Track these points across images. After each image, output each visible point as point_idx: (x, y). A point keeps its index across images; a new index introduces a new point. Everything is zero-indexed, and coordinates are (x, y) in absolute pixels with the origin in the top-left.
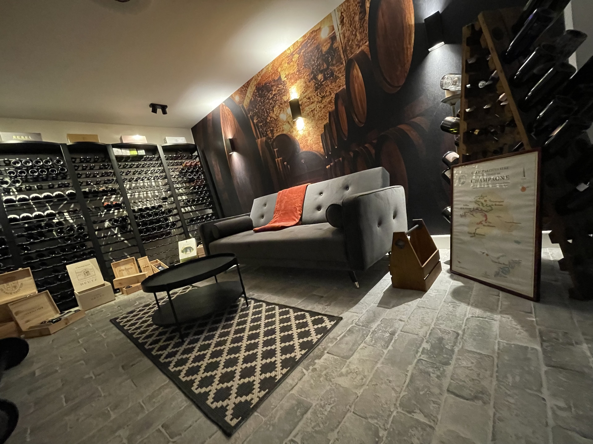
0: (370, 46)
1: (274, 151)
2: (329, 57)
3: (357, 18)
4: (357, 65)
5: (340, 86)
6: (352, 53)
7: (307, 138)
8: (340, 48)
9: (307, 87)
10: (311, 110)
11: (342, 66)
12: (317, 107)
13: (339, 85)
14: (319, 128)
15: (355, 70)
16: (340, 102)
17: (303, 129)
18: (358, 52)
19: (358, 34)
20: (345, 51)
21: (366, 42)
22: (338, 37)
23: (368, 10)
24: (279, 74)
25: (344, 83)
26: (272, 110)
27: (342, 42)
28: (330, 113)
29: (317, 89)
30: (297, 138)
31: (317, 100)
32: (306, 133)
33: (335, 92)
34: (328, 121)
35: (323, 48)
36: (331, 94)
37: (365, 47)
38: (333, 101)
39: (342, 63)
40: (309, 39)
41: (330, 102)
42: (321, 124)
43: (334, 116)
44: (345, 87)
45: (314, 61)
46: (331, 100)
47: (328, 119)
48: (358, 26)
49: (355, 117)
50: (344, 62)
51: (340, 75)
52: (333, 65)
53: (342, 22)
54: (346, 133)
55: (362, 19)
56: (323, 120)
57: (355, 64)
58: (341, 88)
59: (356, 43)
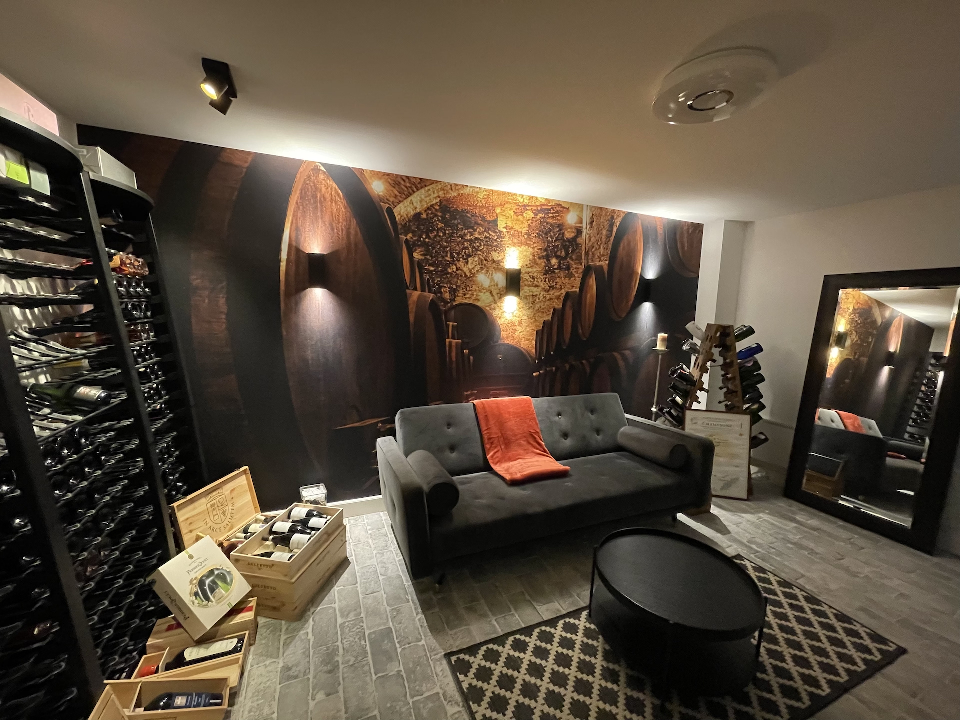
0: (609, 265)
1: (449, 325)
2: (570, 248)
3: (605, 232)
4: (594, 276)
5: (574, 287)
6: (593, 262)
7: (516, 328)
8: (583, 248)
9: (534, 263)
10: (531, 294)
11: (580, 267)
12: (541, 296)
13: (572, 285)
14: (536, 321)
15: (591, 280)
16: (569, 304)
17: (513, 313)
18: (598, 265)
19: (602, 247)
20: (587, 254)
21: (606, 261)
22: (584, 234)
23: (614, 234)
24: (495, 215)
25: (579, 286)
26: (464, 259)
27: (587, 243)
28: (555, 310)
29: (546, 273)
30: (500, 322)
31: (543, 287)
32: (516, 320)
33: (567, 290)
34: (550, 318)
35: (566, 233)
36: (561, 289)
37: (605, 264)
38: (562, 299)
39: (581, 265)
40: (553, 209)
41: (558, 298)
42: (541, 318)
43: (559, 315)
44: (578, 290)
45: (552, 237)
46: (560, 296)
47: (551, 316)
48: (604, 240)
49: (580, 328)
50: (583, 264)
51: (576, 275)
52: (572, 260)
53: (592, 223)
54: (567, 341)
55: (608, 237)
56: (545, 315)
57: (592, 275)
58: (574, 290)
59: (599, 255)
